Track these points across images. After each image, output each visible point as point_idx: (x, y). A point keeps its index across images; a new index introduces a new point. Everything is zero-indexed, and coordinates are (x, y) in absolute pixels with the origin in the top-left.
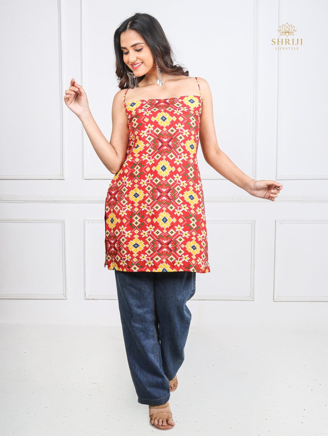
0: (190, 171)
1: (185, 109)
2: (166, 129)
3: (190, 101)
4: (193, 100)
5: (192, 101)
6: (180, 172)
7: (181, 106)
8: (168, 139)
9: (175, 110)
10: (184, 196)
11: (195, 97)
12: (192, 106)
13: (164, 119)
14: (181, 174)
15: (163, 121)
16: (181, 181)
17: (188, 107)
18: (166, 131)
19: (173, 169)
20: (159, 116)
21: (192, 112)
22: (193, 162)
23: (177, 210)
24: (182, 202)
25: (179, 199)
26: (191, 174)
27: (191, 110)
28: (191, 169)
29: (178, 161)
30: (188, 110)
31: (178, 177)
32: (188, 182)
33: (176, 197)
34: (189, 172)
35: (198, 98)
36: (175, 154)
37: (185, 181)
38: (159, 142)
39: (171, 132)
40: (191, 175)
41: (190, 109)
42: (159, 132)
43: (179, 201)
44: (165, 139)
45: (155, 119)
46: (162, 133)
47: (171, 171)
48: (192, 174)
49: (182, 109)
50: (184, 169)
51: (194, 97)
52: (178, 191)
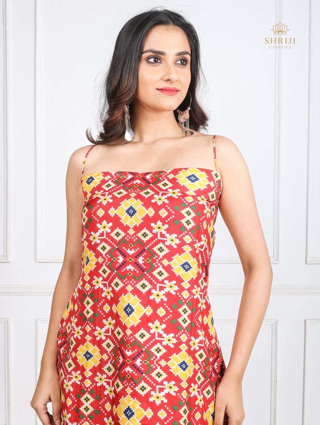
0: (182, 313)
1: (176, 194)
2: (134, 232)
3: (189, 178)
4: (195, 177)
5: (193, 178)
6: (161, 316)
7: (170, 188)
8: (137, 250)
9: (155, 196)
10: (169, 363)
11: (202, 170)
12: (192, 188)
13: (131, 212)
14: (164, 321)
15: (130, 217)
16: (164, 335)
17: (184, 190)
18: (133, 236)
19: (149, 311)
20: (124, 206)
21: (189, 199)
22: (189, 295)
23: (156, 392)
24: (164, 376)
25: (159, 370)
26: (185, 319)
27: (188, 195)
28: (185, 309)
29: (158, 296)
30: (181, 196)
31: (157, 327)
32: (179, 336)
33: (154, 367)
34: (180, 315)
35: (208, 172)
36: (150, 282)
37: (173, 335)
38: (119, 254)
39: (142, 238)
40: (184, 321)
41: (187, 193)
42: (120, 237)
43: (159, 375)
44: (131, 250)
45: (115, 212)
46: (126, 238)
47: (145, 315)
48: (187, 319)
49: (170, 193)
50: (171, 311)
51: (198, 170)
52: (159, 355)
